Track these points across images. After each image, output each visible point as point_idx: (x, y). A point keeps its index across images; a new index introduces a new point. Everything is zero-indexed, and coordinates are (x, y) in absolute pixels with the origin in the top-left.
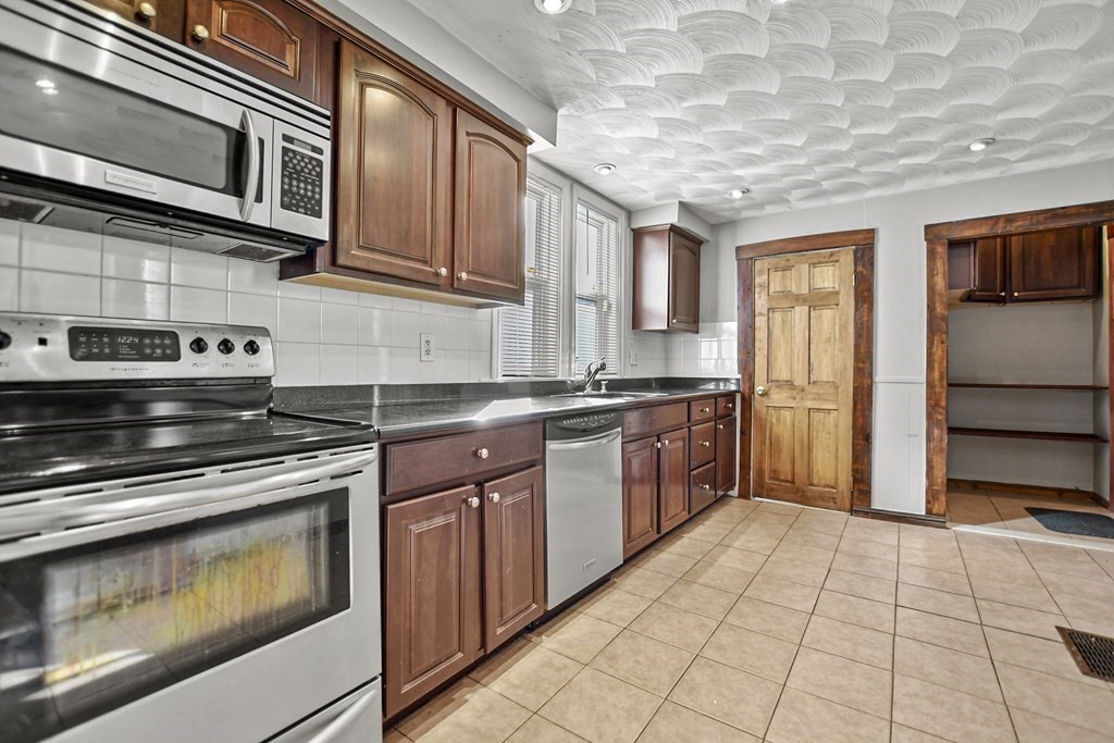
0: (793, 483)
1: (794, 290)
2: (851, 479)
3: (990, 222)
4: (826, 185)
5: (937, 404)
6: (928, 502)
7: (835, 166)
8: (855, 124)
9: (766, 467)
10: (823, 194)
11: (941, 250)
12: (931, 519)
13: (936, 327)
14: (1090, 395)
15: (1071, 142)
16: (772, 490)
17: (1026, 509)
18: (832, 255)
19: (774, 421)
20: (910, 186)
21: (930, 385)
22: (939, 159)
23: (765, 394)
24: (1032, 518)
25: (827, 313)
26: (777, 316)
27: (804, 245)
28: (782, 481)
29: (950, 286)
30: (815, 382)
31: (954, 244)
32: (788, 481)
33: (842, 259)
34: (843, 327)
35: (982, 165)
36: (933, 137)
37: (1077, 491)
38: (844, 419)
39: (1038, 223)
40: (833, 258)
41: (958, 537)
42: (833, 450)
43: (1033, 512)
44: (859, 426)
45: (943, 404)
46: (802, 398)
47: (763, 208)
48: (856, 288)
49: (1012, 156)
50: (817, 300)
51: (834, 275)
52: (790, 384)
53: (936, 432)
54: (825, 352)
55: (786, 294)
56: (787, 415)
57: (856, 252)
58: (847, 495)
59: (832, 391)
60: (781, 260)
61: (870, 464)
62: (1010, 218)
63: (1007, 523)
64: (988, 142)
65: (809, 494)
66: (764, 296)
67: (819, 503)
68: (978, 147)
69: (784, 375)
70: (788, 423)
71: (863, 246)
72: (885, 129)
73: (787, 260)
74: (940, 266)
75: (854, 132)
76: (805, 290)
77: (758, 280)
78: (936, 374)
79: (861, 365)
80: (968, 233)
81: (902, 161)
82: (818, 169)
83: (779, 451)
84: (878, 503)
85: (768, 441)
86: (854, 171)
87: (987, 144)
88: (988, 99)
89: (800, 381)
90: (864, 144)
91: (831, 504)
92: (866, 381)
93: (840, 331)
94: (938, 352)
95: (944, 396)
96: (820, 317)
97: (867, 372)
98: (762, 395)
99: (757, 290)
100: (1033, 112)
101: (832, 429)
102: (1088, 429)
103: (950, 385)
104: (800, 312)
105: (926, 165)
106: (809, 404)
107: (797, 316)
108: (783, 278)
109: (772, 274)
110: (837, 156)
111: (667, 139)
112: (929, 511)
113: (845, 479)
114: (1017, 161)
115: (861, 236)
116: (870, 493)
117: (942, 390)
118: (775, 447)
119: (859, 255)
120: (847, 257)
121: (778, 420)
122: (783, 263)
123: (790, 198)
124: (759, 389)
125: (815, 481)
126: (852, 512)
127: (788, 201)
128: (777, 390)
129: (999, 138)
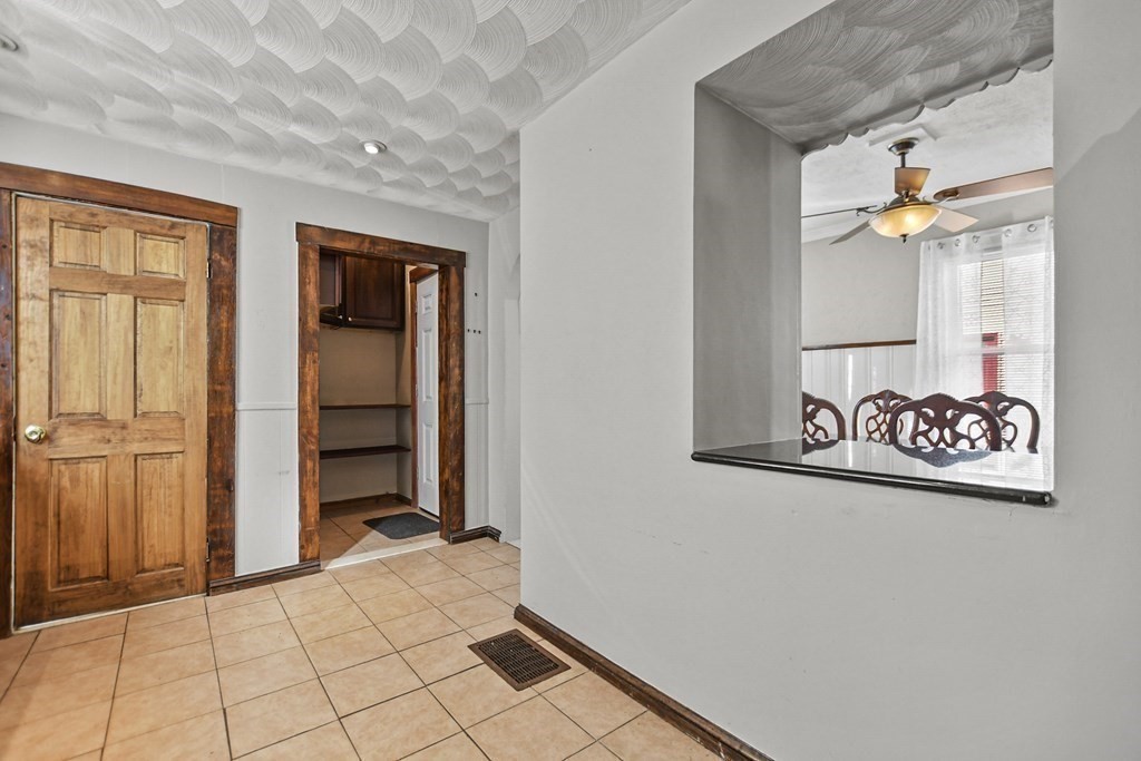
0: (108, 578)
1: (106, 266)
2: (205, 546)
3: (359, 239)
4: (180, 114)
5: (310, 433)
6: (301, 547)
7: (211, 87)
8: (270, 24)
9: (49, 565)
10: (166, 126)
11: (313, 256)
13: (310, 344)
14: (393, 413)
15: (428, 182)
16: (61, 602)
17: (365, 523)
18: (173, 226)
19: (66, 482)
20: (285, 168)
21: (302, 411)
22: (326, 145)
23: (46, 439)
24: (374, 532)
25: (166, 312)
26: (72, 306)
27: (128, 199)
28: (82, 581)
29: (321, 299)
30: (144, 414)
31: (327, 255)
32: (97, 578)
33: (190, 235)
34: (192, 334)
35: (363, 174)
36: (340, 109)
37: (388, 495)
38: (193, 464)
39: (394, 252)
40: (176, 232)
41: (335, 573)
42: (177, 511)
43: (373, 524)
44: (216, 470)
45: (315, 432)
46: (123, 440)
47: (45, 107)
48: (210, 281)
49: (387, 175)
50: (148, 290)
51: (177, 257)
52: (99, 419)
53: (309, 464)
54: (163, 368)
55: (93, 272)
56: (95, 469)
57: (212, 230)
58: (200, 569)
59: (176, 425)
60: (82, 211)
61: (232, 518)
62: (374, 240)
63: (363, 542)
64: (382, 149)
65: (138, 587)
66: (41, 266)
67: (156, 594)
68: (372, 149)
70: (96, 481)
71: (222, 229)
72: (300, 63)
73: (93, 215)
74: (313, 273)
75: (261, 41)
76: (126, 269)
77: (25, 234)
78: (309, 398)
79: (218, 388)
80: (339, 245)
81: (295, 129)
82: (179, 77)
83: (77, 531)
84: (243, 568)
85: (51, 521)
86: (229, 110)
87: (380, 150)
88: (410, 88)
89: (118, 410)
90: (266, 69)
91: (177, 590)
92: (226, 410)
93: (187, 337)
94: (311, 374)
95: (316, 422)
96: (154, 315)
97: (227, 396)
98: (39, 441)
99: (23, 252)
100: (429, 133)
101: (175, 480)
102: (393, 441)
103: (321, 408)
104: (117, 305)
105: (315, 147)
106: (136, 448)
107: (112, 309)
108: (84, 242)
109: (60, 232)
110: (212, 67)
112: (303, 558)
113: (196, 547)
114: (387, 184)
115: (217, 212)
116: (232, 557)
117: (313, 416)
118: (67, 526)
119: (216, 238)
120: (198, 236)
121: (75, 480)
122: (83, 218)
123: (108, 110)
124: (30, 430)
125: (148, 564)
126: (209, 590)
127: (101, 113)
128: (72, 430)
129: (391, 149)
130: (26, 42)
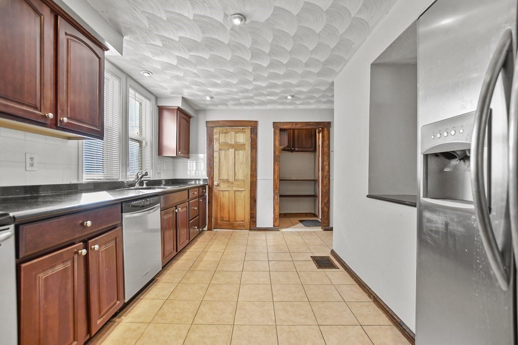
0: (229, 221)
1: (229, 142)
2: (250, 217)
3: (291, 124)
4: (242, 101)
5: (276, 187)
6: (274, 222)
7: (246, 94)
8: (255, 80)
9: (219, 216)
10: (240, 104)
11: (278, 132)
12: (275, 228)
13: (276, 159)
14: (313, 182)
15: (312, 101)
16: (221, 225)
17: (299, 221)
18: (243, 129)
19: (222, 196)
20: (269, 107)
21: (274, 180)
22: (278, 99)
23: (218, 185)
24: (301, 224)
25: (241, 152)
26: (223, 152)
27: (233, 124)
28: (224, 221)
29: (280, 145)
30: (237, 180)
31: (281, 130)
32: (227, 221)
33: (246, 131)
34: (247, 158)
35: (290, 104)
36: (278, 91)
37: (310, 213)
38: (247, 194)
39: (303, 126)
40: (243, 131)
41: (283, 233)
42: (243, 206)
43: (301, 221)
44: (252, 196)
45: (278, 187)
46: (232, 187)
47: (218, 106)
48: (251, 143)
49: (298, 102)
50: (237, 147)
51: (244, 137)
52: (227, 181)
53: (276, 197)
54: (241, 168)
55: (226, 144)
56: (226, 194)
57: (251, 129)
58: (248, 223)
59: (243, 183)
60: (224, 129)
61: (256, 210)
62: (296, 123)
63: (295, 226)
64: (292, 96)
65: (235, 225)
66: (218, 144)
67: (239, 228)
68: (289, 97)
69: (225, 177)
70: (227, 197)
71: (253, 127)
72: (264, 84)
73: (227, 129)
74: (277, 137)
75: (254, 83)
76: (233, 143)
77: (215, 137)
78: (276, 176)
79: (253, 173)
80: (285, 127)
81: (268, 97)
82: (240, 94)
83: (224, 209)
84: (258, 226)
85: (219, 205)
86: (252, 98)
87: (292, 97)
88: (294, 81)
89: (231, 179)
90: (257, 88)
91: (243, 228)
92: (255, 179)
93: (246, 159)
94: (277, 168)
95: (278, 184)
96: (239, 153)
97: (255, 175)
98: (217, 186)
99: (215, 141)
100: (305, 90)
101: (243, 198)
102: (313, 194)
103: (280, 180)
104: (232, 151)
105: (275, 100)
106: (235, 189)
107: (230, 153)
108: (225, 136)
109: (221, 135)
110: (247, 91)
111: (181, 67)
112: (274, 226)
113: (248, 217)
114: (299, 104)
115: (253, 123)
116: (256, 221)
117: (277, 182)
118: (222, 207)
119: (252, 130)
120: (248, 130)
121: (223, 196)
122: (225, 131)
123: (228, 104)
124: (216, 183)
125: (237, 220)
126: (250, 230)
127: (227, 105)
128: (223, 183)
129: (295, 96)
130: (214, 96)
